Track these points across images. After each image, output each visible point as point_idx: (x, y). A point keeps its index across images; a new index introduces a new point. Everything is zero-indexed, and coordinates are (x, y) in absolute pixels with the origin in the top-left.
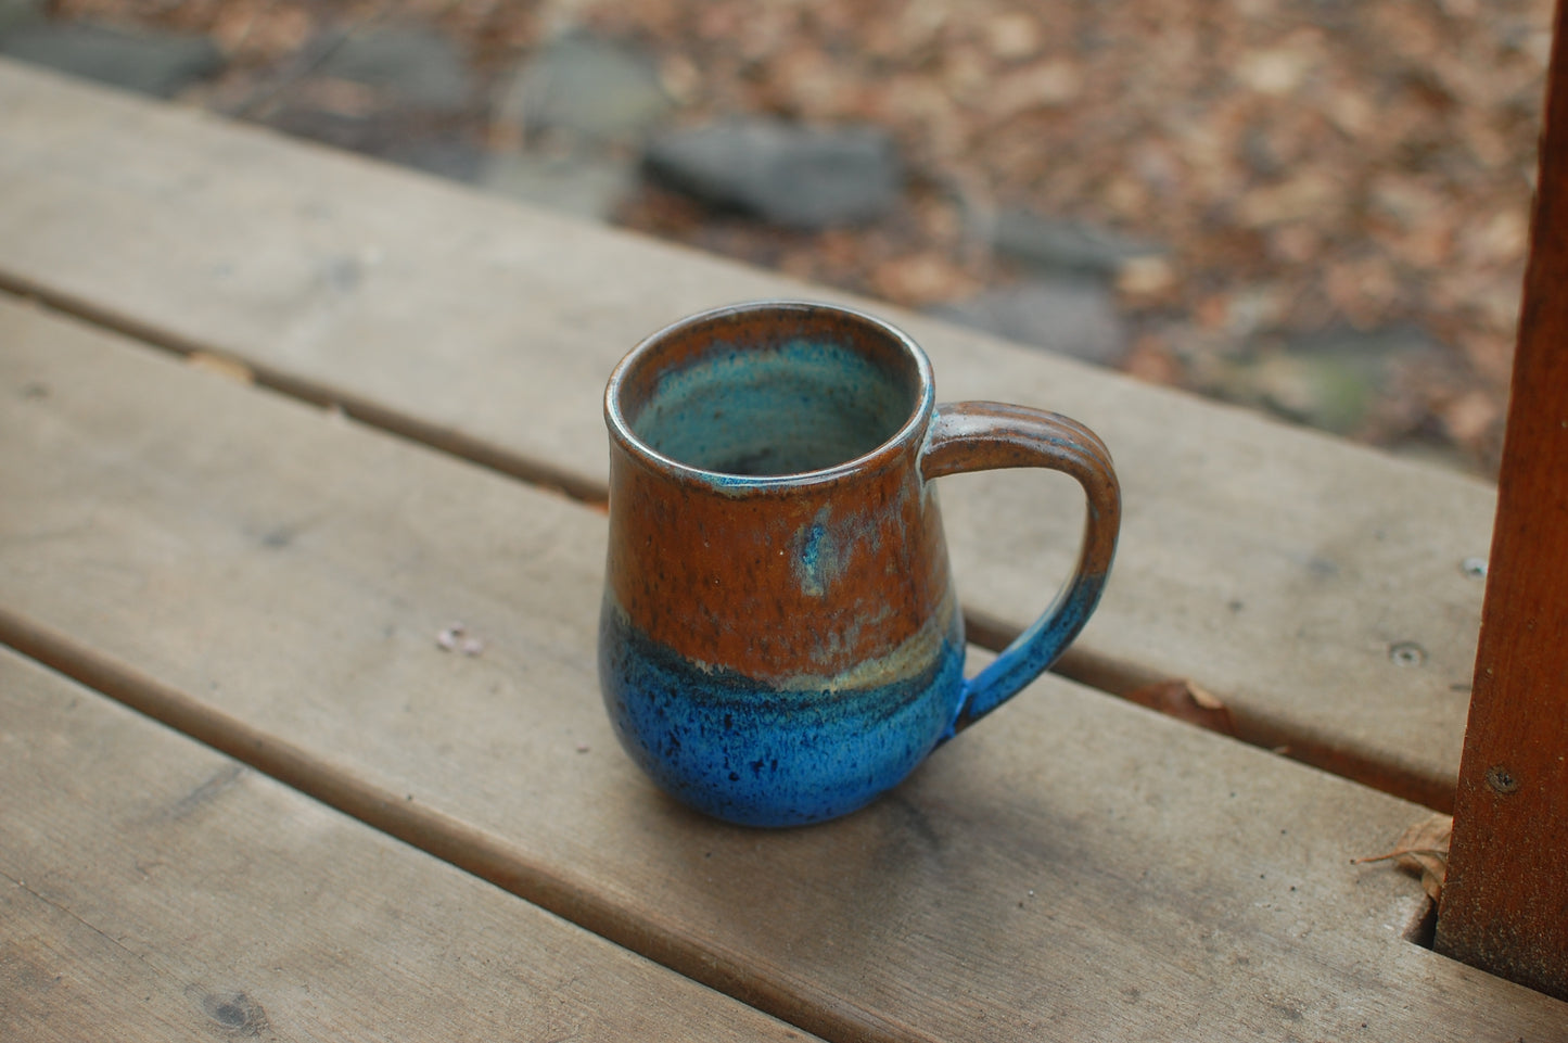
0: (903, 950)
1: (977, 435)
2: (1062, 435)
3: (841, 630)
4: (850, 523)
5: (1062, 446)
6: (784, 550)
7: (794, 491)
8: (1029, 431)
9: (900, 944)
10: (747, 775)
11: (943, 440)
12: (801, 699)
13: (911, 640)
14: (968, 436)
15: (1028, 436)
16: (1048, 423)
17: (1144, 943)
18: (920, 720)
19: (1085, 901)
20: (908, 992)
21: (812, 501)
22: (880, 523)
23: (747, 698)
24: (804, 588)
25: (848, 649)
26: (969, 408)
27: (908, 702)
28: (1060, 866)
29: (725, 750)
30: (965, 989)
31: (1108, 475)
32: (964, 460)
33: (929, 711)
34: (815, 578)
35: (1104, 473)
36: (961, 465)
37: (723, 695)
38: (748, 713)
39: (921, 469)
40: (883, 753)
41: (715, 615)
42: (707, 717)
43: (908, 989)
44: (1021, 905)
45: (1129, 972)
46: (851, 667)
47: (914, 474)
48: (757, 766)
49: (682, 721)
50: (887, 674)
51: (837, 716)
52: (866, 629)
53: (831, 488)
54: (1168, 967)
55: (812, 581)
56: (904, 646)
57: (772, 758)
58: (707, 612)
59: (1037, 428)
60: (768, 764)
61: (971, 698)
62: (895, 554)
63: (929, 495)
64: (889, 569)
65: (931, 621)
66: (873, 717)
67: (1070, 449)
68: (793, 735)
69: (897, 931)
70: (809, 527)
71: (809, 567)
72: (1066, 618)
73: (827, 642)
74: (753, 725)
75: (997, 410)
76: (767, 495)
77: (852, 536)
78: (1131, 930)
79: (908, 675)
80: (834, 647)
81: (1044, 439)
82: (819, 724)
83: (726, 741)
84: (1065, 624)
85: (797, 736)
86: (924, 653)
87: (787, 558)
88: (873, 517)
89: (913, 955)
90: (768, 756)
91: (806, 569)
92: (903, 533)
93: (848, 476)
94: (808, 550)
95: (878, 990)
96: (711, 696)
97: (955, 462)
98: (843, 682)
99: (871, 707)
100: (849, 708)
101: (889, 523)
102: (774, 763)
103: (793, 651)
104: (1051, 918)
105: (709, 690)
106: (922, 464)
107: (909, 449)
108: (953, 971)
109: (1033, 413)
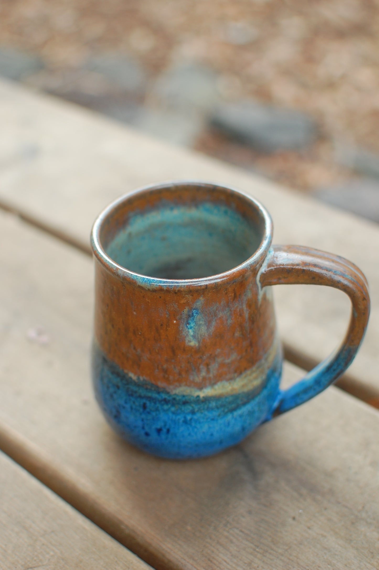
0: (227, 537)
1: (293, 265)
2: (340, 269)
3: (208, 365)
4: (215, 308)
5: (340, 275)
6: (176, 320)
7: (182, 289)
8: (322, 265)
9: (226, 534)
10: (154, 435)
11: (273, 266)
12: (184, 399)
13: (248, 372)
14: (288, 265)
15: (321, 268)
16: (333, 261)
17: (357, 549)
18: (251, 413)
19: (329, 520)
20: (225, 563)
21: (192, 295)
22: (233, 309)
23: (155, 395)
24: (187, 341)
25: (211, 375)
26: (291, 249)
27: (244, 404)
28: (319, 497)
29: (143, 420)
30: (255, 565)
31: (364, 294)
32: (285, 278)
33: (256, 409)
34: (194, 336)
35: (362, 293)
36: (282, 281)
37: (142, 392)
38: (155, 403)
39: (260, 281)
40: (229, 429)
41: (139, 350)
42: (134, 402)
43: (225, 561)
44: (294, 518)
45: (346, 565)
46: (213, 384)
47: (255, 284)
48: (159, 431)
49: (122, 402)
50: (233, 390)
51: (204, 409)
52: (222, 365)
53: (203, 289)
54: (368, 565)
55: (191, 338)
56: (244, 375)
57: (167, 427)
58: (135, 348)
59: (326, 263)
60: (165, 430)
61: (282, 402)
62: (241, 327)
63: (265, 295)
64: (237, 334)
65: (263, 361)
66: (223, 411)
67: (343, 277)
68: (179, 417)
69: (226, 525)
70: (191, 309)
71: (190, 331)
72: (335, 367)
73: (199, 371)
74: (157, 410)
75: (306, 251)
76: (166, 290)
77: (216, 315)
78: (351, 541)
79: (246, 390)
80: (203, 373)
81: (330, 271)
82: (193, 412)
83: (143, 416)
84: (334, 370)
85: (180, 418)
86: (256, 378)
87: (178, 324)
88: (228, 306)
89: (231, 542)
90: (165, 425)
91: (188, 332)
92: (246, 315)
93: (214, 283)
94: (190, 321)
95: (209, 560)
96: (136, 392)
97: (279, 279)
98: (208, 392)
99: (223, 406)
100: (210, 405)
101: (238, 310)
102: (168, 431)
103: (180, 374)
104: (309, 528)
105: (135, 389)
106: (260, 278)
107: (254, 269)
108: (251, 554)
109: (326, 255)
